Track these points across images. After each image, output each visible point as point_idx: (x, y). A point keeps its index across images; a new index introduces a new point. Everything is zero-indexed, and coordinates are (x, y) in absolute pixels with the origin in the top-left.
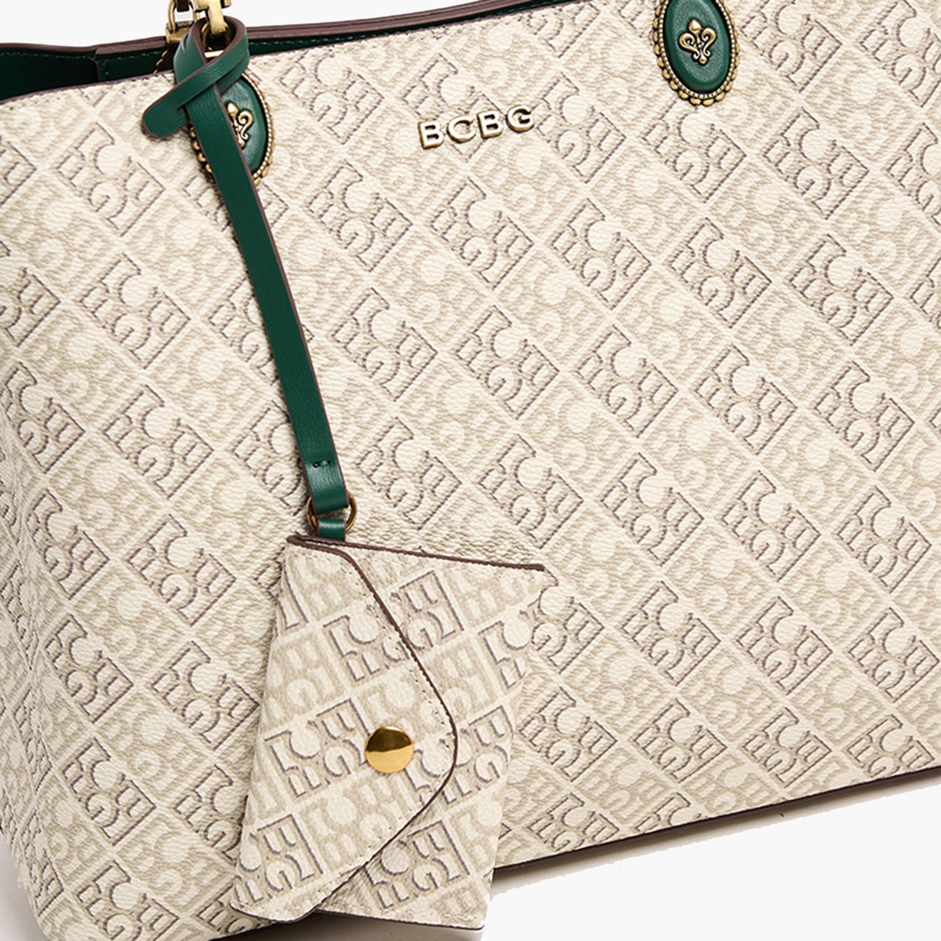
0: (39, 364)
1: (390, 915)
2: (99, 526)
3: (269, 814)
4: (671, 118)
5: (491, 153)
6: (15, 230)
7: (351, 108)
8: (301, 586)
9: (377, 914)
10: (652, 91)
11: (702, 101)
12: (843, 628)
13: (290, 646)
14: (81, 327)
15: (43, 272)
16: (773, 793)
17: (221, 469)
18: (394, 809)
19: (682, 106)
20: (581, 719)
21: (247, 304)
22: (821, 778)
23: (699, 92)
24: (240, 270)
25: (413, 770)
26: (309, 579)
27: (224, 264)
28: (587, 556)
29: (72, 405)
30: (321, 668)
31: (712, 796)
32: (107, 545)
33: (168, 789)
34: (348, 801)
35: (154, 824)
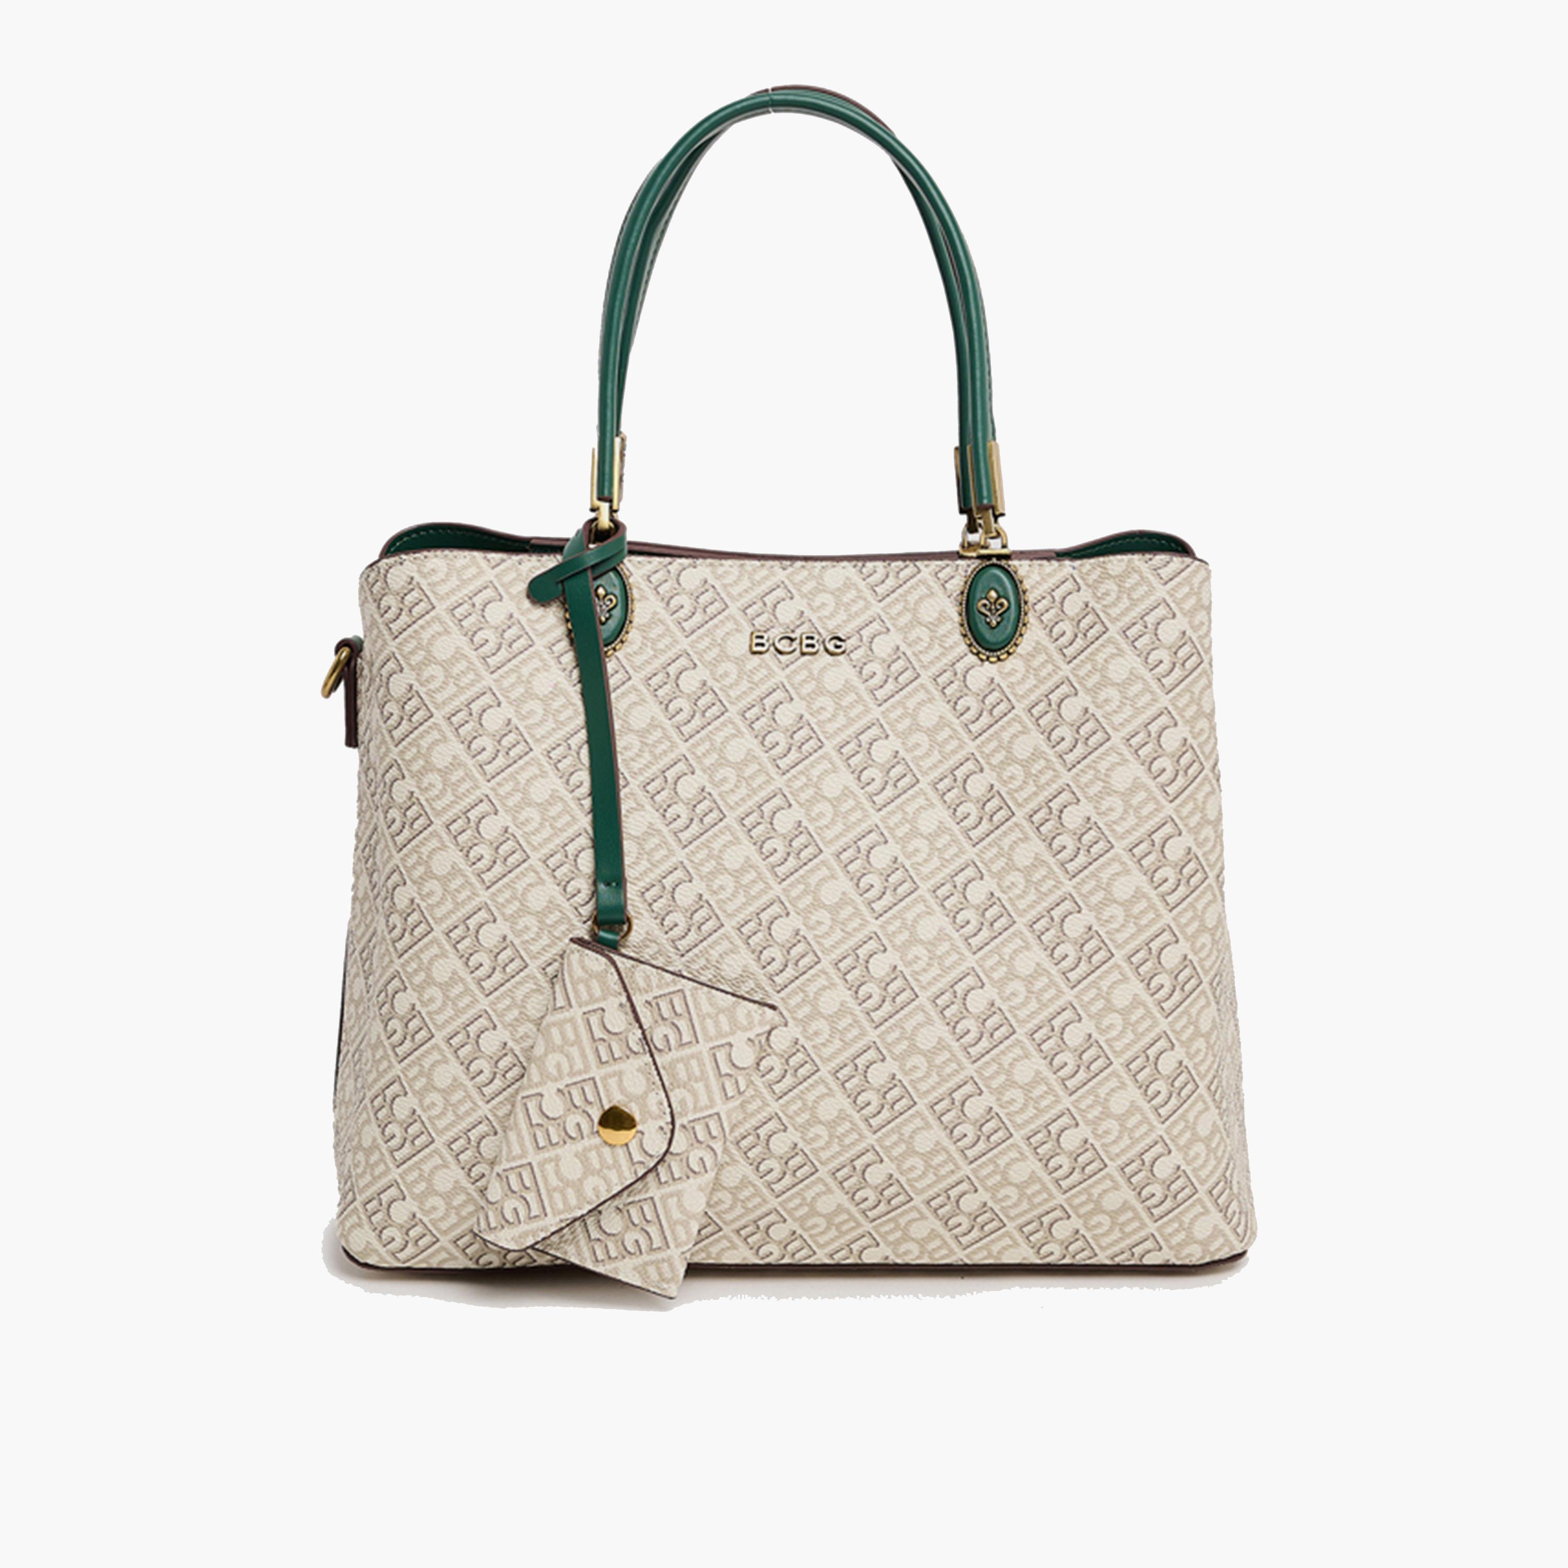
0: (408, 763)
1: (600, 1269)
2: (430, 902)
3: (514, 1159)
4: (960, 667)
5: (805, 666)
6: (410, 653)
7: (699, 610)
8: (571, 976)
9: (590, 1266)
10: (949, 642)
11: (988, 658)
12: (1025, 1116)
13: (554, 1024)
14: (445, 739)
15: (424, 689)
16: (952, 1252)
17: (532, 874)
18: (613, 1176)
19: (972, 659)
20: (789, 1144)
21: (580, 748)
22: (995, 1248)
23: (987, 650)
24: (581, 719)
25: (633, 1147)
26: (579, 972)
27: (569, 712)
28: (815, 1007)
29: (427, 800)
30: (576, 1048)
31: (898, 1243)
32: (433, 918)
33: (447, 1129)
34: (577, 1161)
35: (430, 1155)
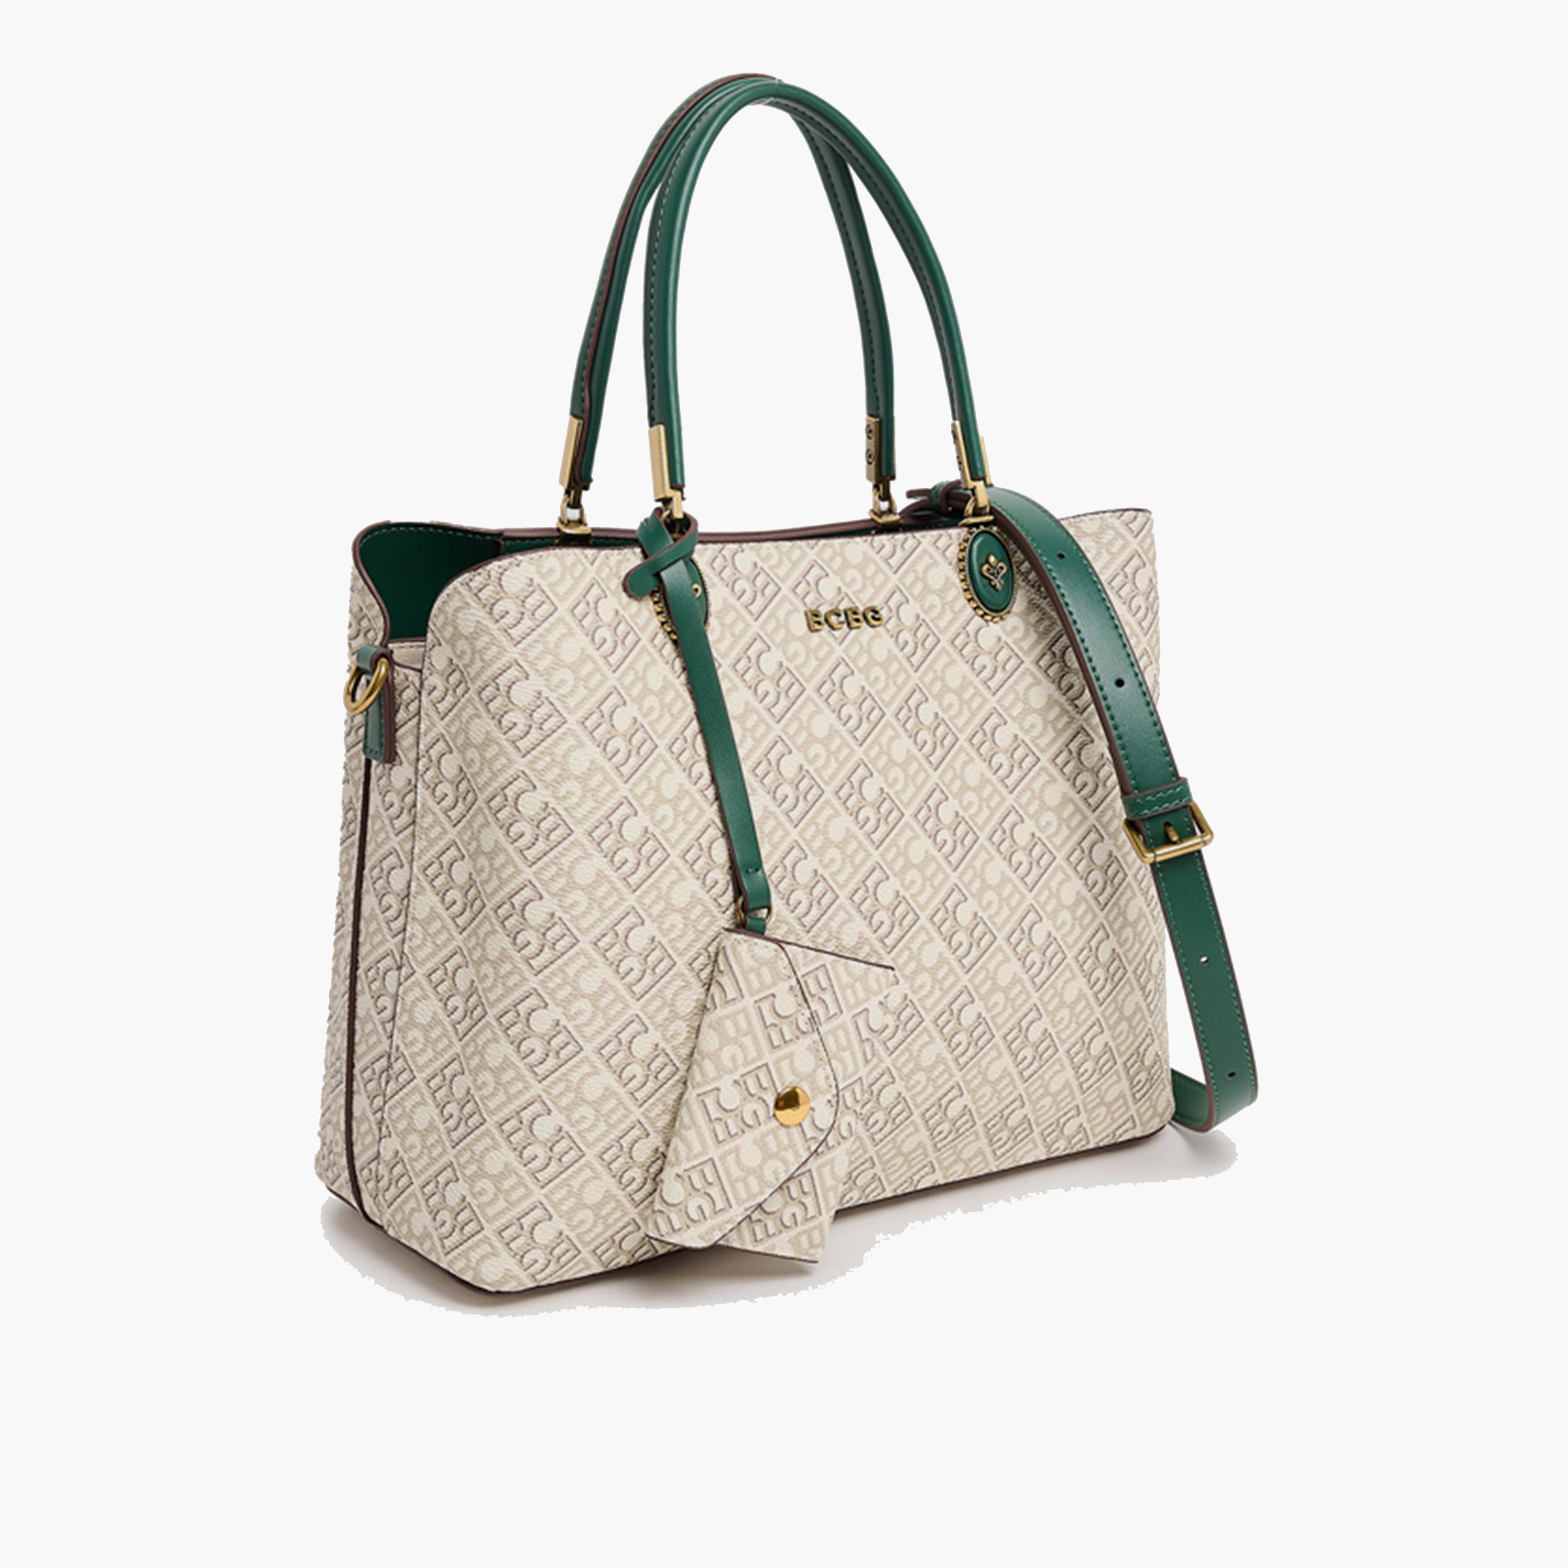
0: (540, 773)
1: (760, 1248)
2: (574, 913)
3: (695, 1157)
4: (971, 628)
5: (855, 640)
6: (537, 658)
7: (759, 594)
8: (741, 966)
9: (750, 1247)
10: (957, 607)
11: (993, 618)
13: (727, 1017)
14: (581, 745)
15: (555, 695)
17: (673, 871)
18: (789, 1155)
19: (978, 620)
20: (895, 1094)
21: (695, 737)
22: (1020, 1154)
23: (991, 611)
24: (691, 710)
25: (806, 1125)
26: (749, 962)
27: (679, 705)
28: (919, 962)
29: (566, 809)
30: (749, 1037)
32: (579, 930)
33: (598, 1140)
34: (756, 1148)
35: (581, 1169)
